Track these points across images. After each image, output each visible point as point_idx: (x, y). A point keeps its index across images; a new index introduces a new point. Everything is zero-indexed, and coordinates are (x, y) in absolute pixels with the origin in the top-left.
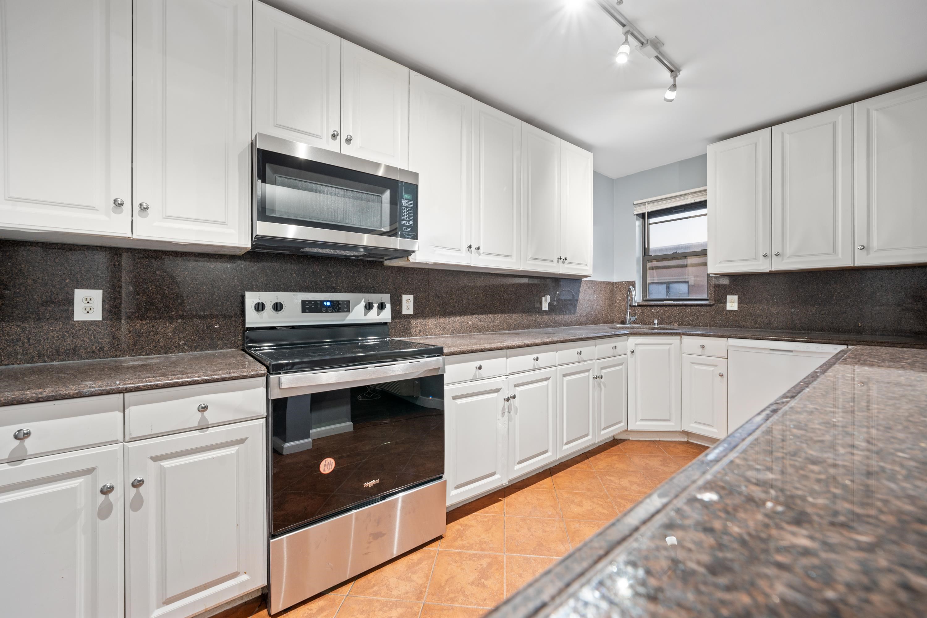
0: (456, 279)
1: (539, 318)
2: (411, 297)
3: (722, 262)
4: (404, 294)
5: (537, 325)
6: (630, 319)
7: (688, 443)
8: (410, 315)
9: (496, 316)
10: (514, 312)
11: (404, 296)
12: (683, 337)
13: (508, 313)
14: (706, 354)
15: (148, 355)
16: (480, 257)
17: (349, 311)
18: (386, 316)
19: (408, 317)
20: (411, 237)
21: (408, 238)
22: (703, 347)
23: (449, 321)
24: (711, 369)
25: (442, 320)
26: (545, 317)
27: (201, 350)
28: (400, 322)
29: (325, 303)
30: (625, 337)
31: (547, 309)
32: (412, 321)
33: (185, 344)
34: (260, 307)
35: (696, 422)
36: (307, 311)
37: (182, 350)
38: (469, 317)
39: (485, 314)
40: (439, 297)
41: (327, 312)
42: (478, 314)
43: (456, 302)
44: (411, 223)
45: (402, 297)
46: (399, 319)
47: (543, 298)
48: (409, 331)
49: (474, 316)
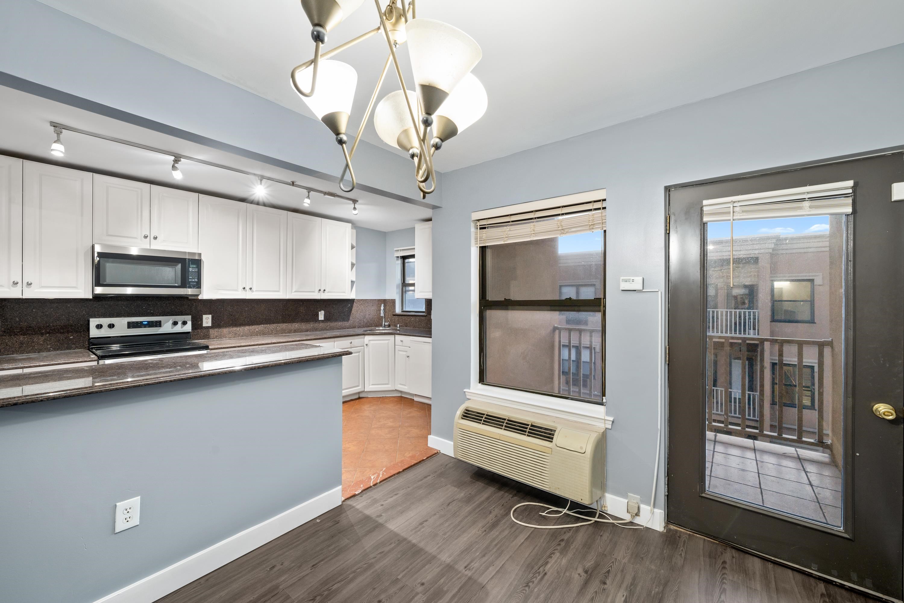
0: (245, 304)
1: (316, 325)
2: (210, 316)
3: (420, 292)
4: (204, 315)
5: (316, 330)
6: (384, 324)
7: (401, 397)
8: (209, 327)
9: (279, 325)
10: (294, 322)
11: (204, 316)
12: (396, 335)
13: (289, 323)
14: (404, 345)
15: (28, 353)
16: (253, 293)
17: (161, 327)
18: (188, 328)
19: (208, 328)
20: (196, 287)
21: (194, 288)
22: (402, 341)
23: (239, 330)
24: (405, 353)
25: (235, 329)
26: (321, 324)
27: (61, 350)
28: (201, 331)
29: (144, 323)
30: (363, 336)
31: (323, 319)
32: (210, 330)
33: (51, 347)
34: (99, 327)
35: (400, 384)
36: (131, 327)
37: (49, 351)
38: (256, 326)
39: (270, 324)
40: (231, 315)
41: (145, 327)
42: (264, 324)
43: (245, 318)
44: (196, 280)
45: (202, 316)
46: (200, 329)
47: (320, 312)
48: (208, 336)
49: (260, 326)
